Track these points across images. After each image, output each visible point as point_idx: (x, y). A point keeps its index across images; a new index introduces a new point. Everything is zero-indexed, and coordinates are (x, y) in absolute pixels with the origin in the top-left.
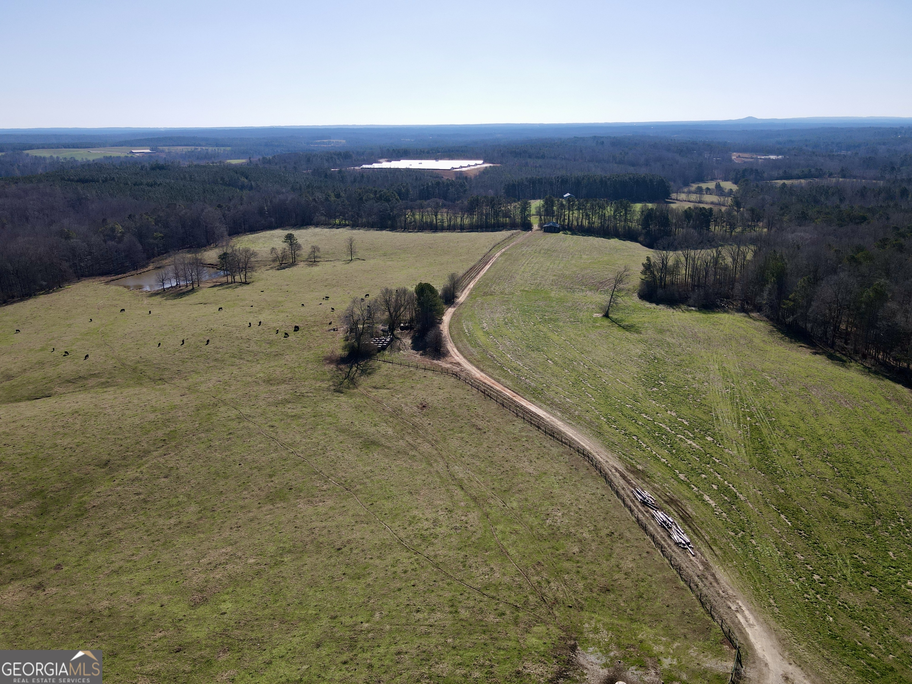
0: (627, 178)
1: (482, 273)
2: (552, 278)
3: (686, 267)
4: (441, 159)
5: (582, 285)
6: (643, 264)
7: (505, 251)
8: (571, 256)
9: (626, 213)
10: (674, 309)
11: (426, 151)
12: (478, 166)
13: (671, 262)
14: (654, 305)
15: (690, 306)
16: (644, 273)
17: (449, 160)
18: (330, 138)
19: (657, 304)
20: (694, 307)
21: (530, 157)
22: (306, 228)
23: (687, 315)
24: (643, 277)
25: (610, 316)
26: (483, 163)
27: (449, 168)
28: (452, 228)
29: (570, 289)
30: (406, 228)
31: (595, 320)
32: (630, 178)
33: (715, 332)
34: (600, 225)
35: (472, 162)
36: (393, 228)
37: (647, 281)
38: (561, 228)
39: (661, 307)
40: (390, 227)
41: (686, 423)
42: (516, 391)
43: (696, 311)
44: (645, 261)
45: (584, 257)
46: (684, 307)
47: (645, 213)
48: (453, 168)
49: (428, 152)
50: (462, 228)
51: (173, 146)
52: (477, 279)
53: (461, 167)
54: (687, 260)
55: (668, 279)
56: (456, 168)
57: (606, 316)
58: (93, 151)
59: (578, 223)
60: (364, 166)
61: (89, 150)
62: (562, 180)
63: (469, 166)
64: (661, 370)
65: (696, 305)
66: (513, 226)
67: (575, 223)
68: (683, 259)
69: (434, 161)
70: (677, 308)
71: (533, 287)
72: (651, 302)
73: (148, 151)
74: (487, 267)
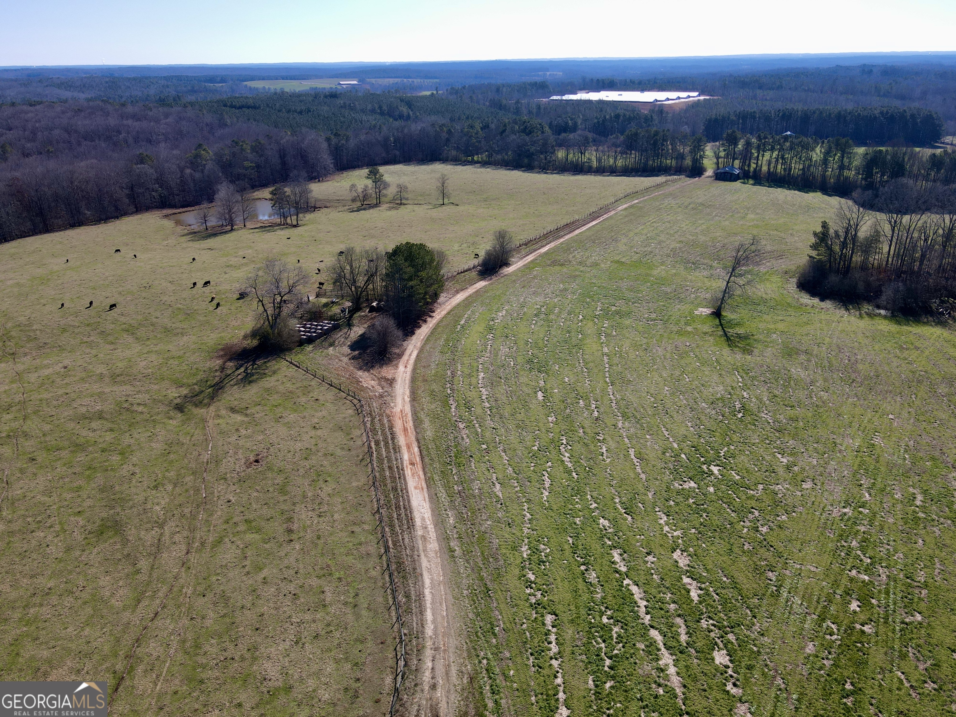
0: (877, 112)
1: (577, 232)
2: (674, 245)
3: (891, 241)
4: (649, 91)
5: (715, 259)
6: (815, 234)
7: (637, 203)
8: (731, 214)
9: (843, 157)
10: (847, 309)
11: (636, 82)
12: (691, 99)
13: (864, 232)
14: (816, 301)
15: (878, 307)
16: (814, 247)
17: (659, 91)
18: (548, 70)
19: (822, 300)
20: (885, 308)
21: (760, 88)
22: (428, 164)
23: (864, 324)
24: (814, 253)
25: (724, 313)
26: (699, 95)
27: (652, 101)
28: (601, 171)
29: (693, 263)
30: (544, 168)
31: (692, 319)
32: (882, 113)
33: (895, 364)
34: (800, 172)
35: (684, 94)
36: (529, 168)
37: (819, 261)
38: (741, 175)
39: (828, 304)
40: (526, 167)
41: (694, 594)
42: (425, 453)
43: (885, 317)
44: (819, 229)
45: (751, 216)
46: (867, 307)
47: (869, 157)
48: (656, 101)
49: (640, 83)
50: (613, 171)
51: (384, 78)
52: (562, 240)
53: (668, 99)
54: (893, 231)
55: (857, 258)
56: (659, 101)
57: (717, 314)
58: (304, 82)
59: (769, 169)
60: (555, 98)
61: (300, 81)
62: (784, 115)
63: (679, 98)
64: (735, 438)
65: (888, 306)
66: (679, 171)
67: (765, 168)
68: (887, 228)
69: (639, 93)
70: (854, 308)
71: (636, 257)
72: (813, 294)
73: (355, 82)
74: (594, 223)
